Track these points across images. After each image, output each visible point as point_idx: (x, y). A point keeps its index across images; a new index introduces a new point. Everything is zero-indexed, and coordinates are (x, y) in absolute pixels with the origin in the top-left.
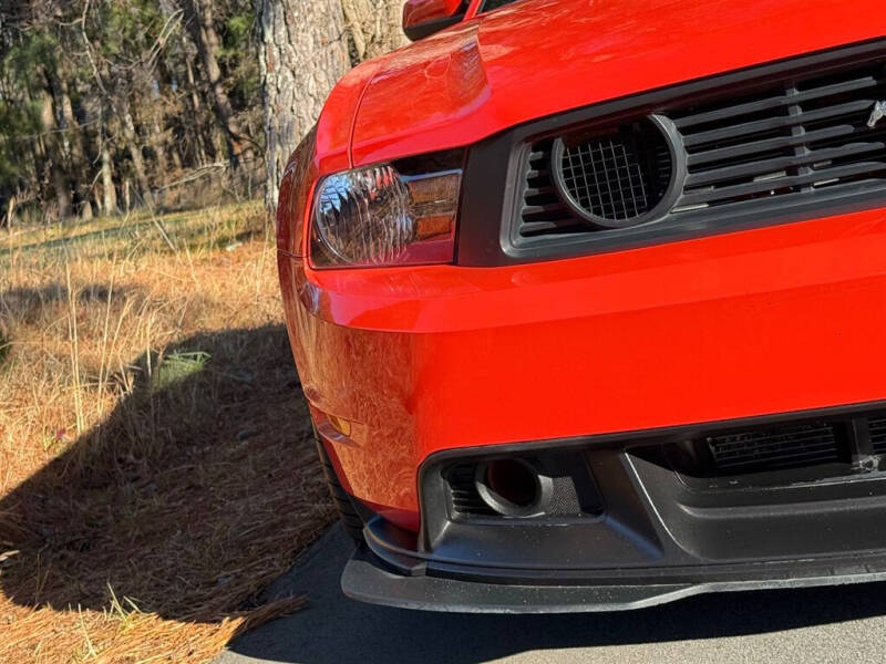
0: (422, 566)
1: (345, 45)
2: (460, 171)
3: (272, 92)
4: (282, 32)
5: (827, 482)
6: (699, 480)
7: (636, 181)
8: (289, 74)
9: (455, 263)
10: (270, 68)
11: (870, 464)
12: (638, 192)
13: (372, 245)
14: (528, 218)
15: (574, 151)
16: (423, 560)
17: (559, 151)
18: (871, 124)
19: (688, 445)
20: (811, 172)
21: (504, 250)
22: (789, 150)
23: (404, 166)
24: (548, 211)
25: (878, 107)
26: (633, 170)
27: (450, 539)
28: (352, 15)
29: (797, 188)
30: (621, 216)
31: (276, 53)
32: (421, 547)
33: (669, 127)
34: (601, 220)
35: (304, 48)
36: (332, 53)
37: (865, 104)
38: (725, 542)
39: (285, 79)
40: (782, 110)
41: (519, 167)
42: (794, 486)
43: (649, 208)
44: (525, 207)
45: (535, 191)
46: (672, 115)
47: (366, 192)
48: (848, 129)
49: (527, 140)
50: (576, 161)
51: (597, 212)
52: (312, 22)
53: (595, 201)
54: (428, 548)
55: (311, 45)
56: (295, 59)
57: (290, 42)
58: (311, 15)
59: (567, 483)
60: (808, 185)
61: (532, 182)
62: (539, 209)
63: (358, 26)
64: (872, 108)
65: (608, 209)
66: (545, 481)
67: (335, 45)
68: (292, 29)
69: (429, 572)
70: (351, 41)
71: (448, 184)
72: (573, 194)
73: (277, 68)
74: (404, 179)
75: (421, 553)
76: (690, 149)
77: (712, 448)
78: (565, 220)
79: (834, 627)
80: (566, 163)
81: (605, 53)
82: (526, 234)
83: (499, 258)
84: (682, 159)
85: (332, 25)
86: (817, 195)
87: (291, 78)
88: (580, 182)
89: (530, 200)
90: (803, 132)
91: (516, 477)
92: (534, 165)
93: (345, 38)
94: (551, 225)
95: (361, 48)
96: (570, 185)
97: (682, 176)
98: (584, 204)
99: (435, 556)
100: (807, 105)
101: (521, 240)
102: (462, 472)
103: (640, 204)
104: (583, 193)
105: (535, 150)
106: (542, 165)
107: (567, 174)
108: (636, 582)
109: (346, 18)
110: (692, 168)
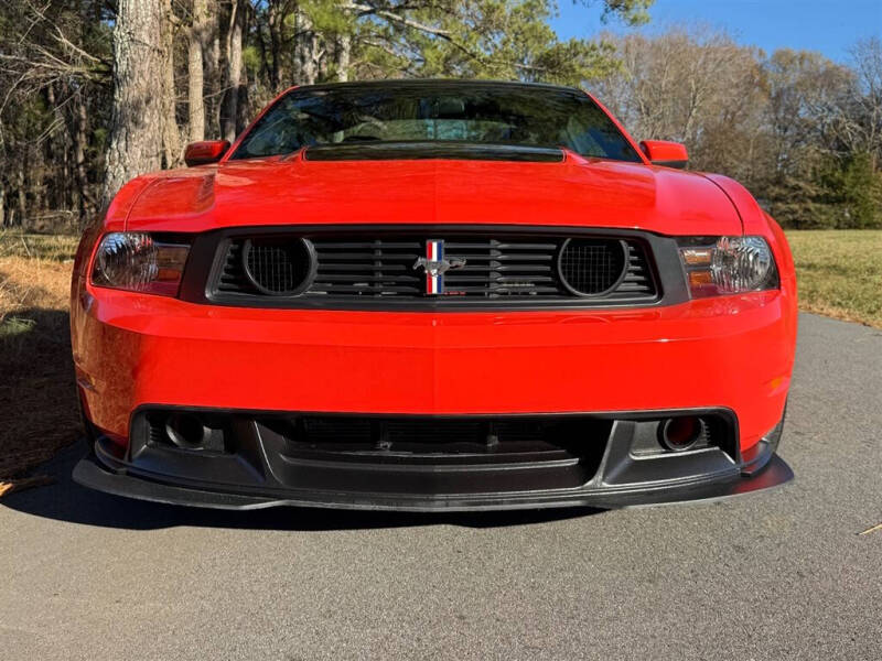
0: (124, 469)
1: (160, 160)
2: (189, 246)
3: (110, 177)
4: (123, 144)
5: (361, 454)
6: (295, 443)
7: (288, 272)
8: (122, 169)
9: (178, 297)
10: (111, 163)
11: (386, 446)
12: (288, 278)
13: (132, 279)
14: (224, 280)
15: (257, 249)
16: (125, 466)
17: (248, 247)
18: (415, 268)
19: (293, 422)
20: (381, 287)
21: (207, 296)
22: (372, 273)
23: (156, 236)
24: (236, 278)
25: (419, 260)
26: (288, 266)
27: (144, 455)
28: (167, 144)
29: (373, 294)
30: (276, 290)
31: (117, 154)
32: (126, 458)
33: (310, 247)
34: (266, 290)
35: (135, 156)
36: (151, 162)
37: (412, 257)
38: (302, 479)
39: (119, 171)
40: (372, 251)
41: (223, 251)
42: (343, 453)
43: (293, 289)
44: (224, 274)
45: (230, 267)
46: (313, 241)
47: (134, 247)
48: (402, 267)
49: (230, 237)
50: (257, 254)
51: (264, 285)
52: (142, 143)
53: (264, 279)
54: (130, 460)
55: (139, 155)
56: (128, 161)
57: (127, 151)
58: (142, 139)
59: (220, 433)
60: (379, 293)
61: (230, 261)
62: (232, 277)
63: (170, 151)
64: (417, 259)
65: (270, 285)
66: (207, 430)
67: (153, 159)
68: (129, 143)
69: (128, 473)
70: (164, 158)
71: (183, 251)
72: (252, 273)
73: (116, 163)
74: (158, 244)
75: (125, 461)
76: (320, 261)
77: (306, 426)
78: (247, 287)
79: (353, 532)
80: (250, 254)
82: (221, 289)
83: (203, 300)
84: (315, 265)
85: (154, 147)
86: (382, 299)
87: (123, 172)
88: (257, 266)
89: (227, 271)
90: (380, 265)
91: (190, 423)
92: (232, 251)
93: (161, 156)
94: (237, 287)
95: (170, 164)
96: (251, 267)
97: (313, 274)
98: (257, 279)
99: (134, 464)
100: (385, 251)
101: (217, 292)
102: (159, 417)
103: (288, 285)
104: (257, 273)
105: (234, 243)
106: (238, 253)
107: (250, 261)
108: (245, 494)
109: (163, 145)
110: (319, 272)
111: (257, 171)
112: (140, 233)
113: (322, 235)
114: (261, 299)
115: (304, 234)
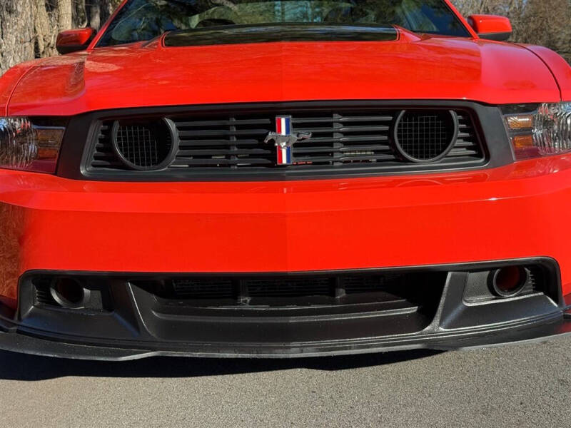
0: (15, 328)
1: (33, 45)
2: (64, 128)
5: (224, 308)
6: (165, 300)
7: (153, 149)
9: (55, 174)
11: (245, 301)
12: (153, 154)
13: (14, 158)
14: (96, 158)
15: (124, 129)
16: (15, 325)
17: (116, 127)
18: (266, 141)
19: (163, 282)
20: (236, 159)
21: (82, 172)
22: (227, 147)
23: (35, 120)
24: (106, 156)
25: (270, 134)
26: (153, 143)
27: (32, 315)
28: (39, 30)
29: (229, 166)
30: (143, 165)
32: (16, 318)
33: (172, 125)
34: (134, 165)
35: (10, 42)
36: (25, 48)
37: (264, 131)
38: (172, 332)
40: (227, 127)
41: (94, 133)
42: (209, 308)
43: (157, 164)
44: (96, 152)
45: (102, 145)
46: (174, 120)
47: (15, 130)
48: (255, 142)
49: (100, 119)
50: (124, 134)
51: (132, 161)
52: (16, 30)
53: (132, 155)
54: (20, 319)
55: (14, 42)
56: (4, 47)
57: (2, 38)
58: (16, 26)
59: (98, 294)
60: (234, 165)
61: (101, 140)
62: (102, 154)
63: (41, 37)
64: (267, 134)
65: (137, 161)
66: (86, 291)
67: (27, 44)
68: (4, 31)
69: (18, 332)
70: (36, 43)
71: (58, 132)
72: (121, 150)
74: (35, 127)
75: (15, 321)
76: (181, 138)
77: (174, 284)
78: (115, 162)
79: (219, 377)
80: (119, 134)
81: (166, 80)
82: (94, 166)
83: (78, 176)
84: (177, 142)
85: (27, 34)
86: (238, 170)
88: (125, 145)
89: (98, 149)
90: (235, 139)
91: (71, 285)
92: (103, 132)
93: (33, 41)
94: (108, 163)
95: (42, 48)
96: (120, 145)
97: (175, 150)
98: (126, 156)
99: (23, 323)
100: (238, 127)
101: (91, 168)
102: (44, 281)
103: (154, 160)
104: (126, 150)
105: (104, 124)
106: (107, 133)
107: (119, 139)
108: (125, 347)
109: (35, 31)
110: (181, 147)
111: (122, 58)
112: (20, 118)
113: (182, 115)
114: (129, 173)
115: (166, 114)
